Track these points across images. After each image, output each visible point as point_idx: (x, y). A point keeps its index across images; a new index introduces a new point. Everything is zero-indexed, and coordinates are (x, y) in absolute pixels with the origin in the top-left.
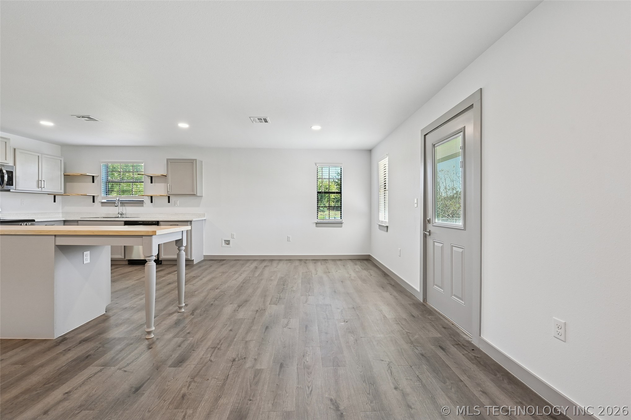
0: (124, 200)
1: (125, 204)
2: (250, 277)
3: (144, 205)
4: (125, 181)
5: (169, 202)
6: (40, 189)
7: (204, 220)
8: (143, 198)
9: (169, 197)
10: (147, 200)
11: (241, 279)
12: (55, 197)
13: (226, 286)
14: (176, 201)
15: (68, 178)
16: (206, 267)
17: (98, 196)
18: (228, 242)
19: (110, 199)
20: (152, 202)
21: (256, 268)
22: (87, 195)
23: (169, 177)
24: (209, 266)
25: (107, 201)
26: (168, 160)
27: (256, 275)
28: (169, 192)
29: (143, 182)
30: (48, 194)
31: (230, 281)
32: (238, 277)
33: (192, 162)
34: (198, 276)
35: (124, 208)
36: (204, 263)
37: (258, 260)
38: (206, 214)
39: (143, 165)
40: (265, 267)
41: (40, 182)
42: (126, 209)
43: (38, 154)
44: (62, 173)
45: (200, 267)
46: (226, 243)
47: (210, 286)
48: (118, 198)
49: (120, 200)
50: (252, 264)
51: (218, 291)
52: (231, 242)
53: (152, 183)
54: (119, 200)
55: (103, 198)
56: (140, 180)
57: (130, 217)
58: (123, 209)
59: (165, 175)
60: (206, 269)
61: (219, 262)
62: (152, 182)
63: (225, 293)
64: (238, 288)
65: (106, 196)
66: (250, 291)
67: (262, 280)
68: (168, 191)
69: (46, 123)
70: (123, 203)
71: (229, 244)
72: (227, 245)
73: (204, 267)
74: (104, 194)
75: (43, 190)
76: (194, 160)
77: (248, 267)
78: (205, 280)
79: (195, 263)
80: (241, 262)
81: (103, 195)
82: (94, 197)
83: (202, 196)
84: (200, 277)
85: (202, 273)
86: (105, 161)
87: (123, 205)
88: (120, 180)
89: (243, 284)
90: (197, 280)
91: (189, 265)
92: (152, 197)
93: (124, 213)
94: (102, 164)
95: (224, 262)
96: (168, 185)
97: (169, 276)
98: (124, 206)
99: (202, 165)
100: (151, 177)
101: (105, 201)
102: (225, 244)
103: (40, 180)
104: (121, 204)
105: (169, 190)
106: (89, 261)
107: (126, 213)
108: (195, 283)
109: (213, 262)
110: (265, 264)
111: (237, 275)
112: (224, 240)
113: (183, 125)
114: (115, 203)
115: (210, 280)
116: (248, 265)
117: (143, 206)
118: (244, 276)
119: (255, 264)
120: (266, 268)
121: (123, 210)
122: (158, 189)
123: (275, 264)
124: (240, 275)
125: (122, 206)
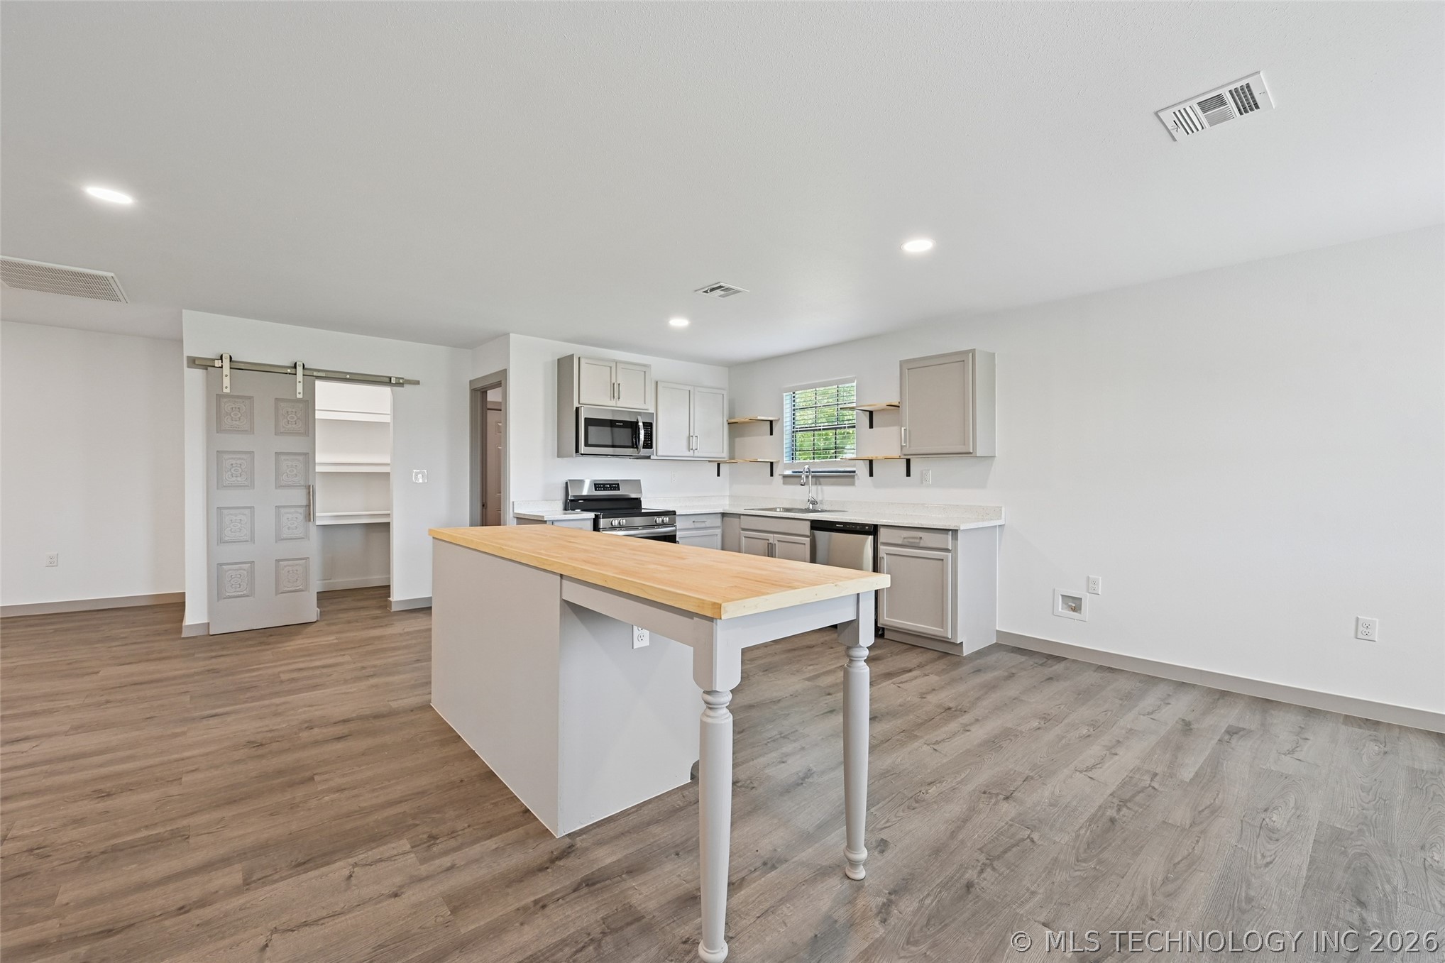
0: (820, 470)
1: (821, 480)
2: (1156, 775)
3: (857, 482)
4: (822, 428)
5: (908, 474)
6: (691, 451)
7: (1000, 526)
8: (854, 466)
9: (908, 461)
10: (862, 470)
11: (1112, 775)
12: (719, 465)
13: (1047, 793)
14: (924, 472)
15: (736, 428)
16: (996, 673)
17: (778, 462)
18: (1074, 604)
19: (797, 469)
20: (871, 475)
21: (1187, 727)
22: (759, 460)
23: (906, 409)
24: (1006, 674)
25: (793, 472)
26: (902, 363)
27: (1187, 774)
28: (904, 448)
29: (854, 427)
30: (709, 461)
31: (1066, 771)
32: (1102, 761)
33: (963, 359)
34: (960, 710)
35: (819, 487)
36: (992, 659)
37: (1194, 686)
38: (1003, 509)
39: (854, 384)
40: (1232, 732)
41: (691, 438)
42: (822, 491)
43: (689, 388)
44: (725, 420)
45: (979, 671)
46: (1066, 604)
47: (983, 777)
48: (807, 466)
49: (812, 470)
50: (1165, 701)
51: (1008, 810)
52: (1085, 605)
53: (872, 428)
54: (809, 471)
55: (787, 467)
56: (850, 422)
57: (829, 511)
58: (817, 489)
59: (897, 404)
60: (991, 687)
61: (1041, 665)
62: (871, 426)
63: (1035, 836)
64: (1094, 827)
65: (791, 462)
66: (1151, 866)
67: (1214, 811)
68: (902, 446)
69: (679, 323)
70: (818, 478)
71: (1076, 609)
72: (1072, 613)
73: (988, 677)
74: (788, 458)
75: (697, 454)
76: (966, 352)
77: (1149, 714)
78: (979, 733)
79: (966, 651)
80: (1124, 684)
81: (786, 460)
82: (772, 463)
83: (995, 456)
84: (966, 719)
85: (978, 699)
86: (791, 386)
87: (818, 483)
88: (813, 425)
89: (1119, 810)
90: (954, 726)
91: (949, 657)
92: (871, 462)
93: (818, 501)
94: (784, 394)
95: (1059, 667)
96: (903, 429)
97: (884, 684)
98: (820, 484)
99: (994, 365)
100: (871, 413)
101: (788, 472)
102: (1065, 606)
103: (691, 435)
104: (814, 479)
105: (905, 442)
106: (646, 643)
107: (822, 501)
108: (944, 740)
109: (1023, 659)
110: (1230, 716)
111: (1095, 750)
112: (1062, 595)
113: (918, 246)
114: (801, 477)
115: (993, 744)
116: (1150, 701)
117: (853, 484)
118: (1129, 758)
119: (1181, 706)
120: (1233, 742)
121: (817, 494)
122: (885, 442)
123: (1283, 726)
124: (1112, 750)
125: (816, 484)
